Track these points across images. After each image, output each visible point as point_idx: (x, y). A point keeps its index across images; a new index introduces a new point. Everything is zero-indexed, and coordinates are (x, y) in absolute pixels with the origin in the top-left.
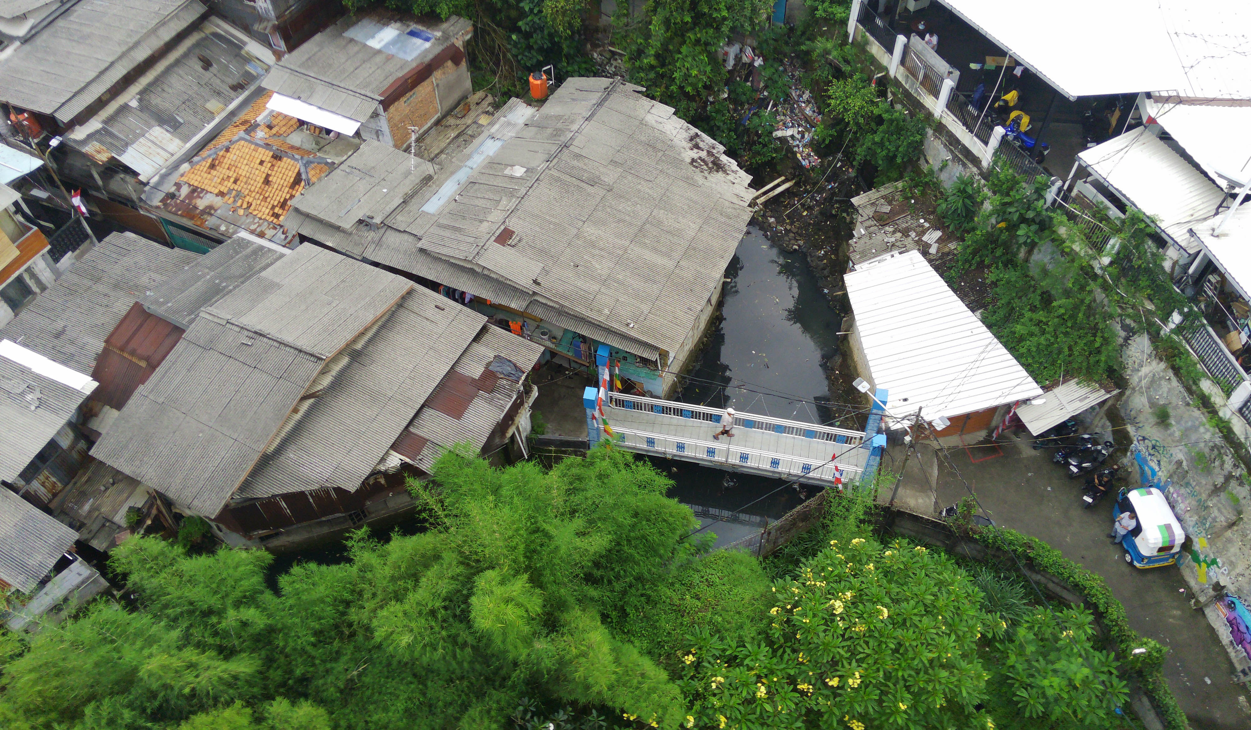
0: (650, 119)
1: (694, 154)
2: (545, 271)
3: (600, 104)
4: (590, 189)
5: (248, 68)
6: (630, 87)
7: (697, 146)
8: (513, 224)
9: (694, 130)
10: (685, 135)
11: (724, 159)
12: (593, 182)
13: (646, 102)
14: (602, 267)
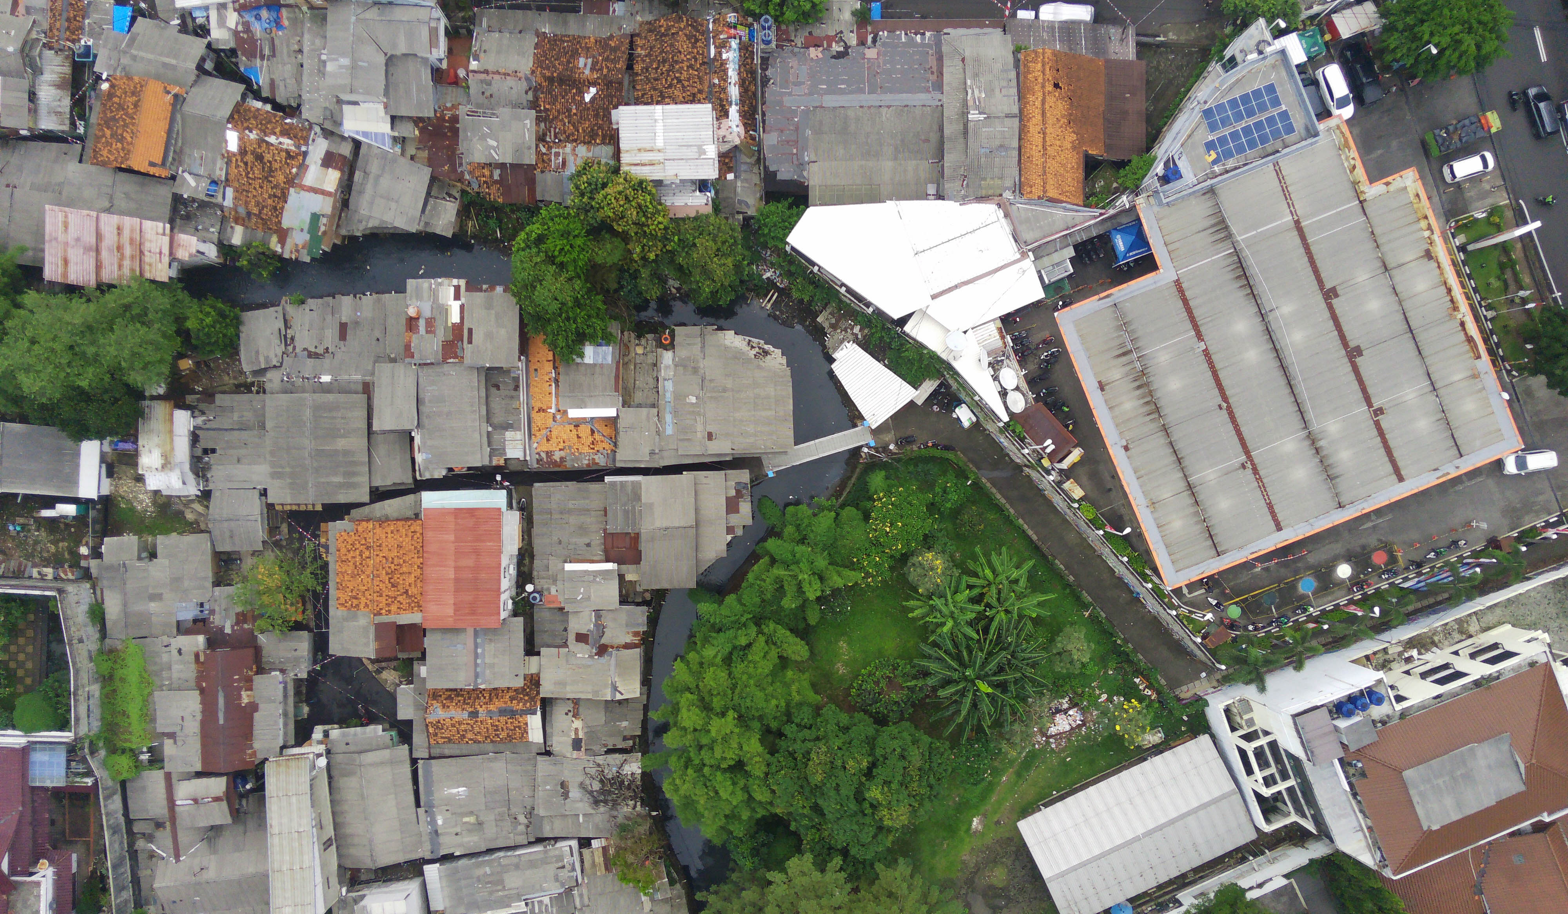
0: (727, 343)
1: (754, 352)
2: (733, 443)
3: (703, 347)
4: (726, 395)
5: (513, 375)
6: (710, 328)
7: (753, 347)
8: (710, 428)
9: (748, 338)
10: (745, 343)
11: (766, 347)
12: (725, 390)
13: (720, 334)
14: (751, 429)
